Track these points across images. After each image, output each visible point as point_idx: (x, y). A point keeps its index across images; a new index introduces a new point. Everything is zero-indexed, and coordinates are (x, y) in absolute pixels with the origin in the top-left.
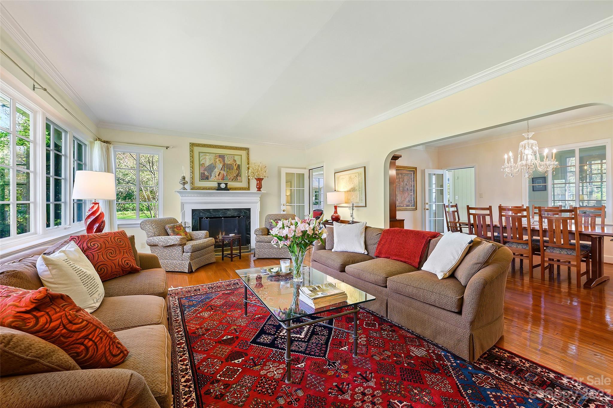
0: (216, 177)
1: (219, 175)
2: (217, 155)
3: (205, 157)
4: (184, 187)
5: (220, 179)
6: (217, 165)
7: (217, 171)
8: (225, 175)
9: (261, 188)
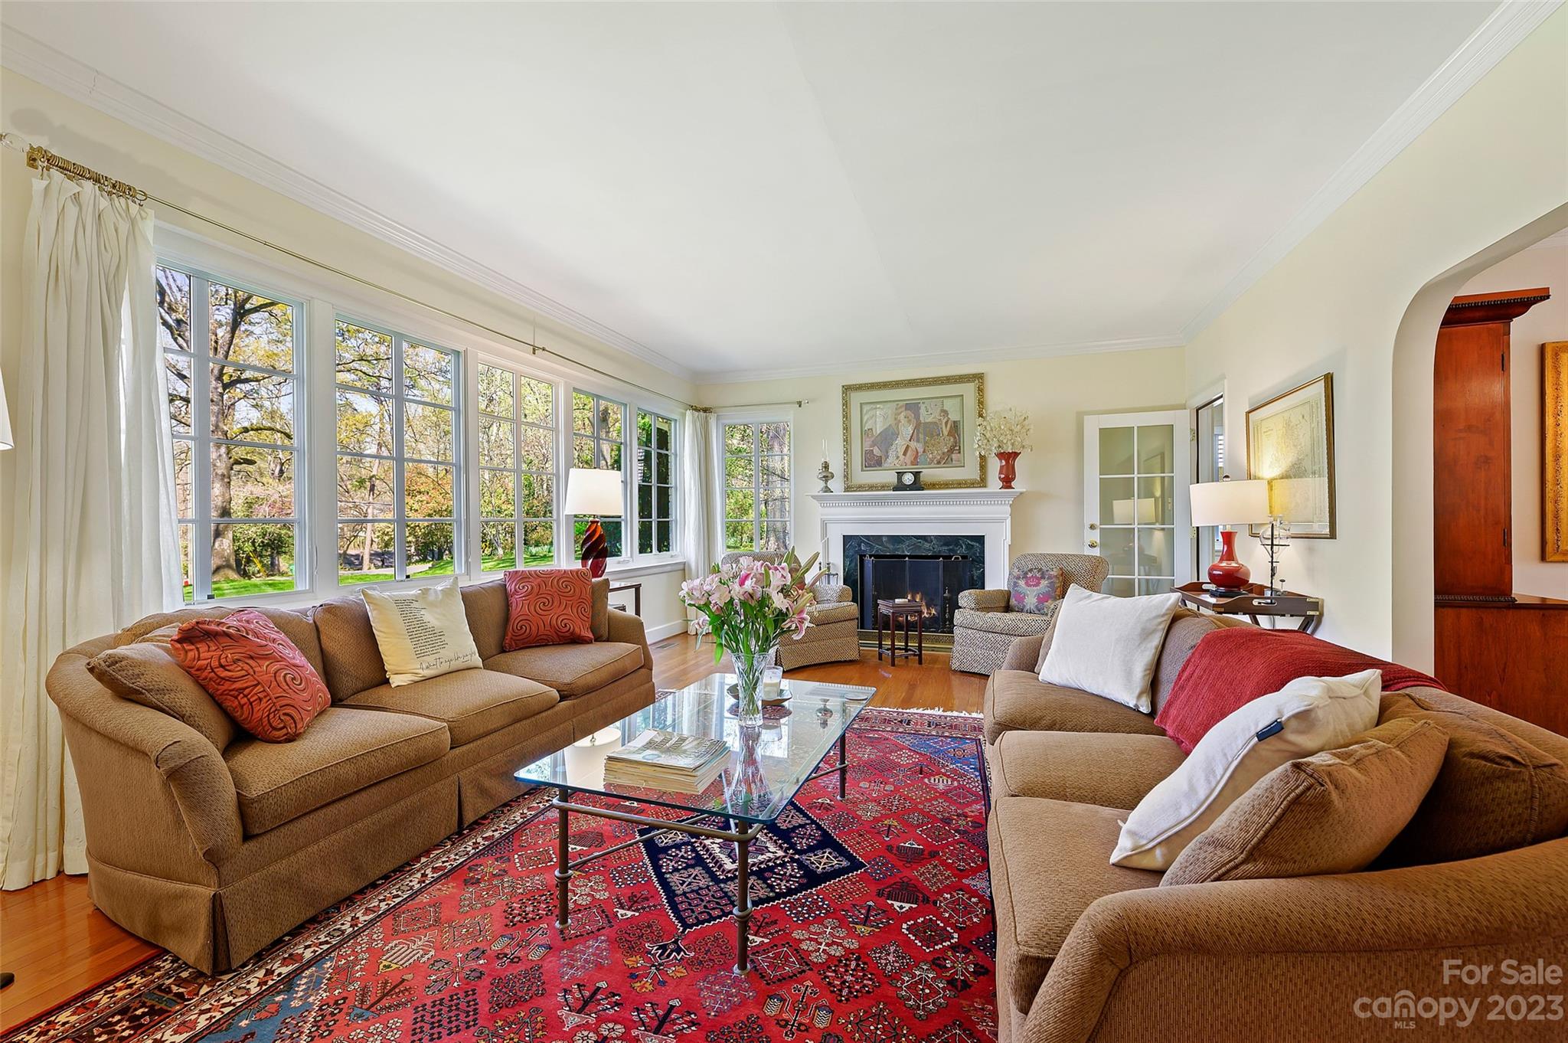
0: (898, 457)
1: (905, 454)
2: (901, 403)
3: (874, 412)
4: (827, 487)
5: (909, 462)
6: (901, 428)
7: (900, 443)
8: (921, 450)
9: (1013, 479)
